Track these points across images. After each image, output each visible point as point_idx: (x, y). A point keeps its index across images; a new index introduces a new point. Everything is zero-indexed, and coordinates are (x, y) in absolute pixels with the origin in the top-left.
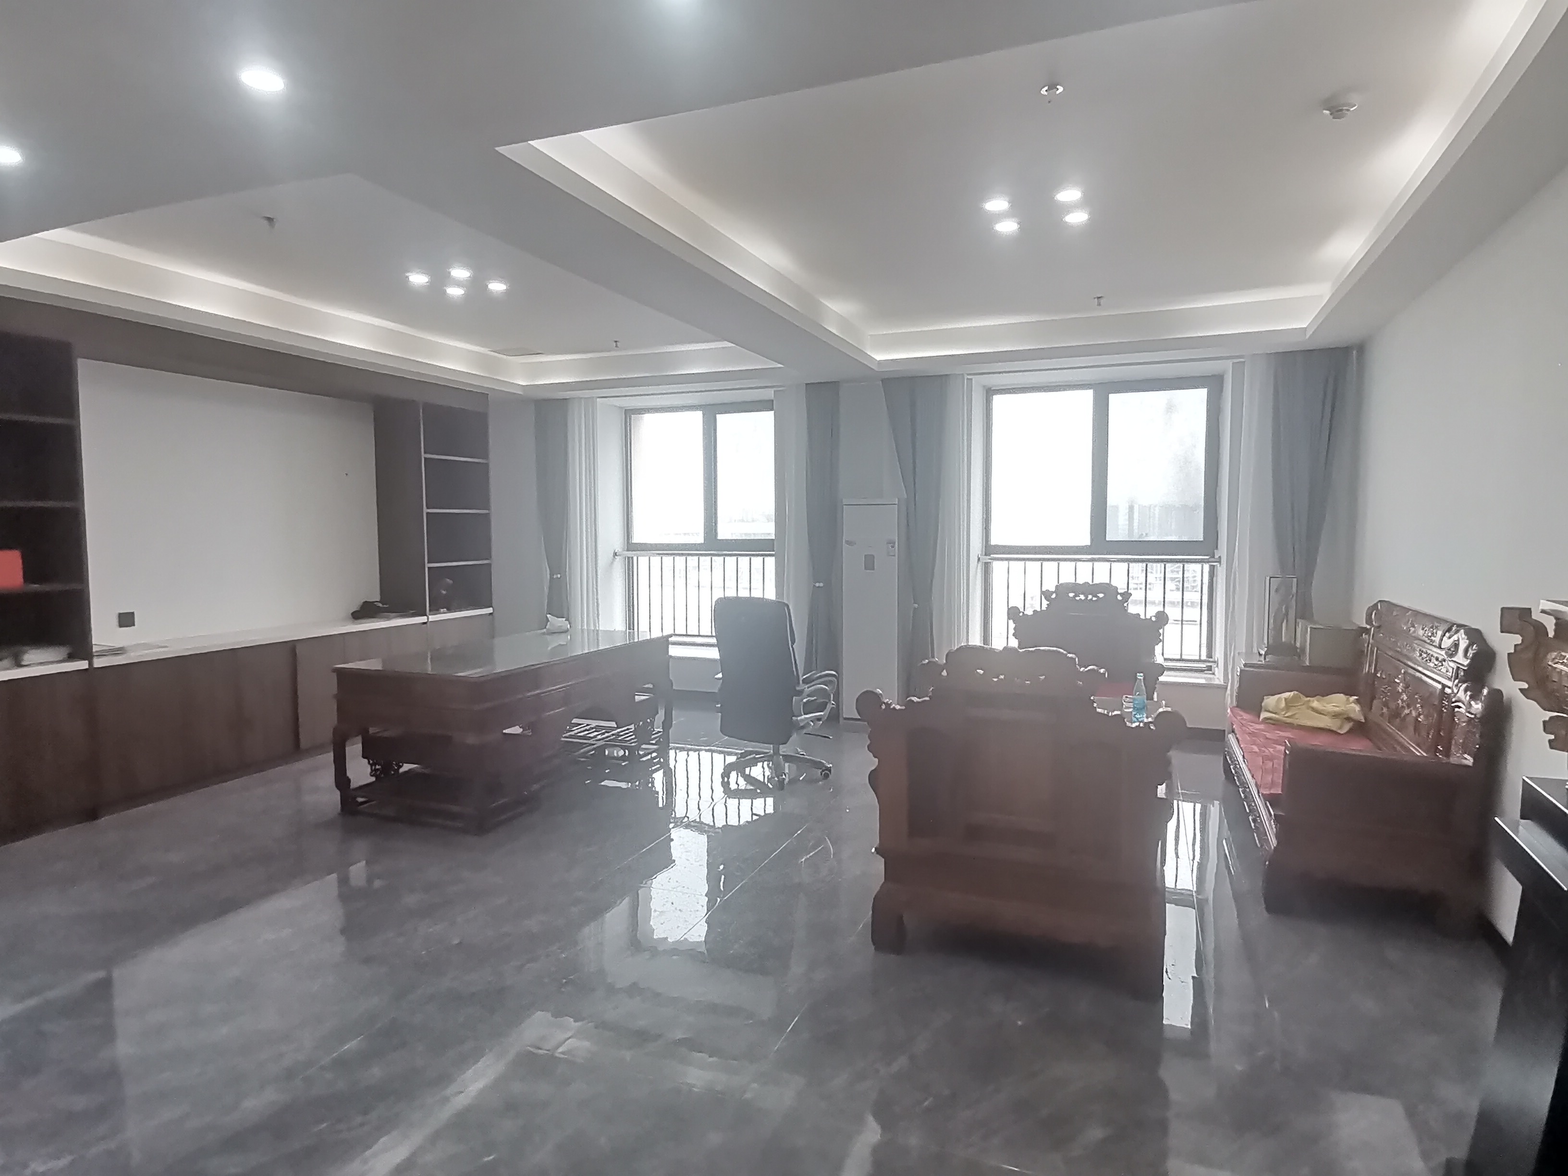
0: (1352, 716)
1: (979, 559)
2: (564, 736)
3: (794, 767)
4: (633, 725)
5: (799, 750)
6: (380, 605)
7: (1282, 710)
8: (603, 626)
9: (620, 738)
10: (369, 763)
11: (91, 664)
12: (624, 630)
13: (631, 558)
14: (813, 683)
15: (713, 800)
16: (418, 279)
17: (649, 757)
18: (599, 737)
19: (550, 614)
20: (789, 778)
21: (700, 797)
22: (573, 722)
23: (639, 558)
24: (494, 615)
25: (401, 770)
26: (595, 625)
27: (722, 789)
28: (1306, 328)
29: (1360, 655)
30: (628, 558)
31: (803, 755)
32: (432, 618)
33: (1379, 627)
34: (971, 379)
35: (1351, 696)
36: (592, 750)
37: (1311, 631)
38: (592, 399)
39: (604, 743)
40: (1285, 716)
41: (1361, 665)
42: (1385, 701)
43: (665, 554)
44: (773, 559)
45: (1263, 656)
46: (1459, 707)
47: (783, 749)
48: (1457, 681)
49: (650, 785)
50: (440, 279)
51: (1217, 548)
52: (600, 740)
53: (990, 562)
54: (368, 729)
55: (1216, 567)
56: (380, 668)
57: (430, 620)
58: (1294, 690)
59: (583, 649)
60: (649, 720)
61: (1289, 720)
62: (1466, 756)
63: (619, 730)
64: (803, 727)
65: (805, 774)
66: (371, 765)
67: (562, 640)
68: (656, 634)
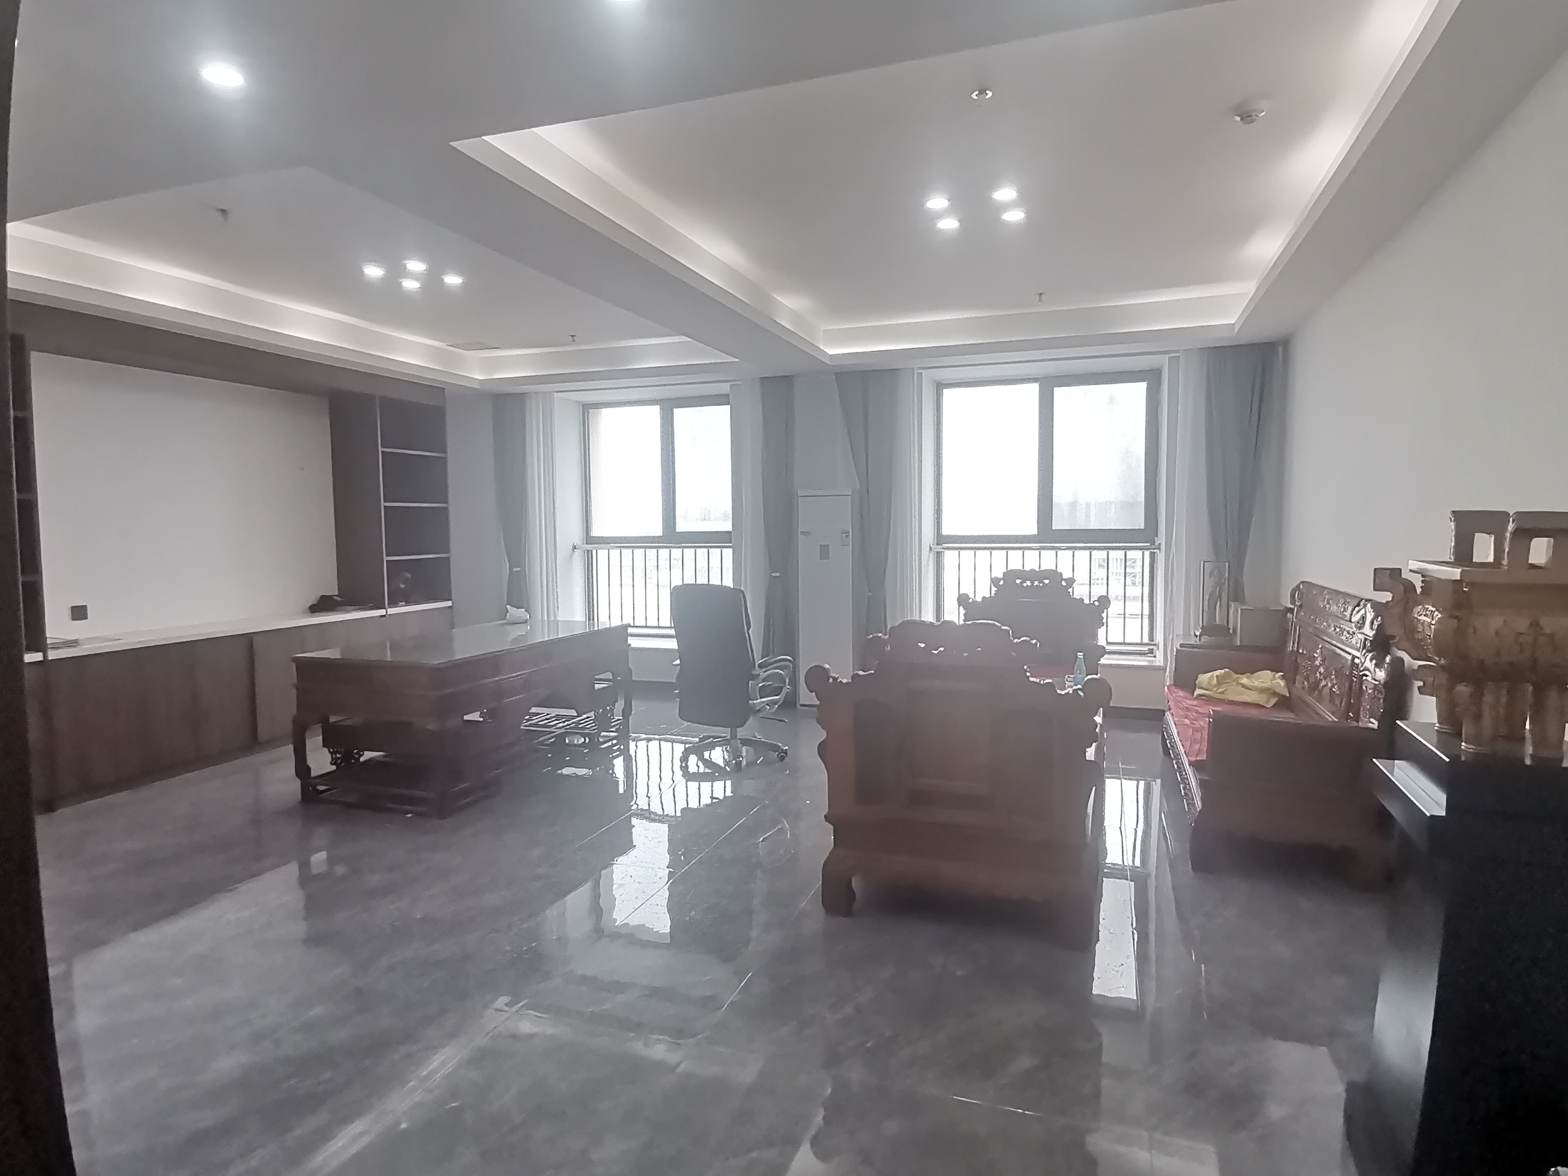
0: (1277, 691)
1: (931, 549)
2: (523, 725)
3: (751, 749)
4: (593, 713)
5: (756, 734)
6: (338, 599)
7: (1215, 686)
8: (562, 616)
9: (580, 726)
10: (329, 751)
11: (45, 656)
12: (585, 620)
13: (590, 552)
14: (768, 668)
15: (674, 782)
16: (373, 272)
17: (610, 743)
18: (561, 725)
19: (509, 605)
20: (746, 761)
21: (661, 780)
22: (531, 711)
23: (598, 550)
24: (454, 608)
25: (362, 759)
26: (555, 617)
27: (681, 773)
28: (1234, 324)
29: (1284, 634)
30: (588, 551)
31: (760, 738)
32: (392, 611)
33: (1301, 606)
34: (921, 373)
35: (1277, 672)
36: (552, 737)
37: (1241, 613)
38: (550, 393)
39: (565, 730)
40: (1217, 692)
41: (1285, 643)
42: (1306, 676)
43: (623, 547)
44: (731, 550)
45: (1198, 637)
46: (1367, 676)
47: (741, 733)
48: (1364, 651)
49: (611, 771)
50: (396, 271)
51: (1157, 536)
52: (560, 728)
53: (942, 552)
54: (328, 717)
55: (1156, 554)
56: (339, 657)
57: (388, 613)
58: (1225, 668)
59: (543, 638)
60: (608, 708)
61: (1221, 697)
62: (1372, 720)
63: (579, 719)
64: (759, 711)
65: (762, 758)
66: (332, 753)
67: (520, 631)
68: (616, 622)
